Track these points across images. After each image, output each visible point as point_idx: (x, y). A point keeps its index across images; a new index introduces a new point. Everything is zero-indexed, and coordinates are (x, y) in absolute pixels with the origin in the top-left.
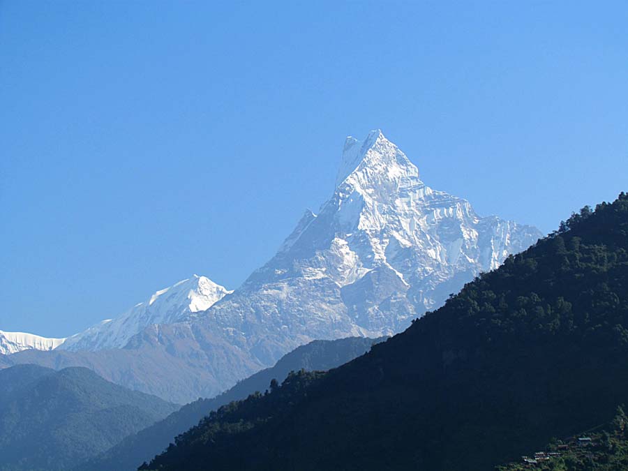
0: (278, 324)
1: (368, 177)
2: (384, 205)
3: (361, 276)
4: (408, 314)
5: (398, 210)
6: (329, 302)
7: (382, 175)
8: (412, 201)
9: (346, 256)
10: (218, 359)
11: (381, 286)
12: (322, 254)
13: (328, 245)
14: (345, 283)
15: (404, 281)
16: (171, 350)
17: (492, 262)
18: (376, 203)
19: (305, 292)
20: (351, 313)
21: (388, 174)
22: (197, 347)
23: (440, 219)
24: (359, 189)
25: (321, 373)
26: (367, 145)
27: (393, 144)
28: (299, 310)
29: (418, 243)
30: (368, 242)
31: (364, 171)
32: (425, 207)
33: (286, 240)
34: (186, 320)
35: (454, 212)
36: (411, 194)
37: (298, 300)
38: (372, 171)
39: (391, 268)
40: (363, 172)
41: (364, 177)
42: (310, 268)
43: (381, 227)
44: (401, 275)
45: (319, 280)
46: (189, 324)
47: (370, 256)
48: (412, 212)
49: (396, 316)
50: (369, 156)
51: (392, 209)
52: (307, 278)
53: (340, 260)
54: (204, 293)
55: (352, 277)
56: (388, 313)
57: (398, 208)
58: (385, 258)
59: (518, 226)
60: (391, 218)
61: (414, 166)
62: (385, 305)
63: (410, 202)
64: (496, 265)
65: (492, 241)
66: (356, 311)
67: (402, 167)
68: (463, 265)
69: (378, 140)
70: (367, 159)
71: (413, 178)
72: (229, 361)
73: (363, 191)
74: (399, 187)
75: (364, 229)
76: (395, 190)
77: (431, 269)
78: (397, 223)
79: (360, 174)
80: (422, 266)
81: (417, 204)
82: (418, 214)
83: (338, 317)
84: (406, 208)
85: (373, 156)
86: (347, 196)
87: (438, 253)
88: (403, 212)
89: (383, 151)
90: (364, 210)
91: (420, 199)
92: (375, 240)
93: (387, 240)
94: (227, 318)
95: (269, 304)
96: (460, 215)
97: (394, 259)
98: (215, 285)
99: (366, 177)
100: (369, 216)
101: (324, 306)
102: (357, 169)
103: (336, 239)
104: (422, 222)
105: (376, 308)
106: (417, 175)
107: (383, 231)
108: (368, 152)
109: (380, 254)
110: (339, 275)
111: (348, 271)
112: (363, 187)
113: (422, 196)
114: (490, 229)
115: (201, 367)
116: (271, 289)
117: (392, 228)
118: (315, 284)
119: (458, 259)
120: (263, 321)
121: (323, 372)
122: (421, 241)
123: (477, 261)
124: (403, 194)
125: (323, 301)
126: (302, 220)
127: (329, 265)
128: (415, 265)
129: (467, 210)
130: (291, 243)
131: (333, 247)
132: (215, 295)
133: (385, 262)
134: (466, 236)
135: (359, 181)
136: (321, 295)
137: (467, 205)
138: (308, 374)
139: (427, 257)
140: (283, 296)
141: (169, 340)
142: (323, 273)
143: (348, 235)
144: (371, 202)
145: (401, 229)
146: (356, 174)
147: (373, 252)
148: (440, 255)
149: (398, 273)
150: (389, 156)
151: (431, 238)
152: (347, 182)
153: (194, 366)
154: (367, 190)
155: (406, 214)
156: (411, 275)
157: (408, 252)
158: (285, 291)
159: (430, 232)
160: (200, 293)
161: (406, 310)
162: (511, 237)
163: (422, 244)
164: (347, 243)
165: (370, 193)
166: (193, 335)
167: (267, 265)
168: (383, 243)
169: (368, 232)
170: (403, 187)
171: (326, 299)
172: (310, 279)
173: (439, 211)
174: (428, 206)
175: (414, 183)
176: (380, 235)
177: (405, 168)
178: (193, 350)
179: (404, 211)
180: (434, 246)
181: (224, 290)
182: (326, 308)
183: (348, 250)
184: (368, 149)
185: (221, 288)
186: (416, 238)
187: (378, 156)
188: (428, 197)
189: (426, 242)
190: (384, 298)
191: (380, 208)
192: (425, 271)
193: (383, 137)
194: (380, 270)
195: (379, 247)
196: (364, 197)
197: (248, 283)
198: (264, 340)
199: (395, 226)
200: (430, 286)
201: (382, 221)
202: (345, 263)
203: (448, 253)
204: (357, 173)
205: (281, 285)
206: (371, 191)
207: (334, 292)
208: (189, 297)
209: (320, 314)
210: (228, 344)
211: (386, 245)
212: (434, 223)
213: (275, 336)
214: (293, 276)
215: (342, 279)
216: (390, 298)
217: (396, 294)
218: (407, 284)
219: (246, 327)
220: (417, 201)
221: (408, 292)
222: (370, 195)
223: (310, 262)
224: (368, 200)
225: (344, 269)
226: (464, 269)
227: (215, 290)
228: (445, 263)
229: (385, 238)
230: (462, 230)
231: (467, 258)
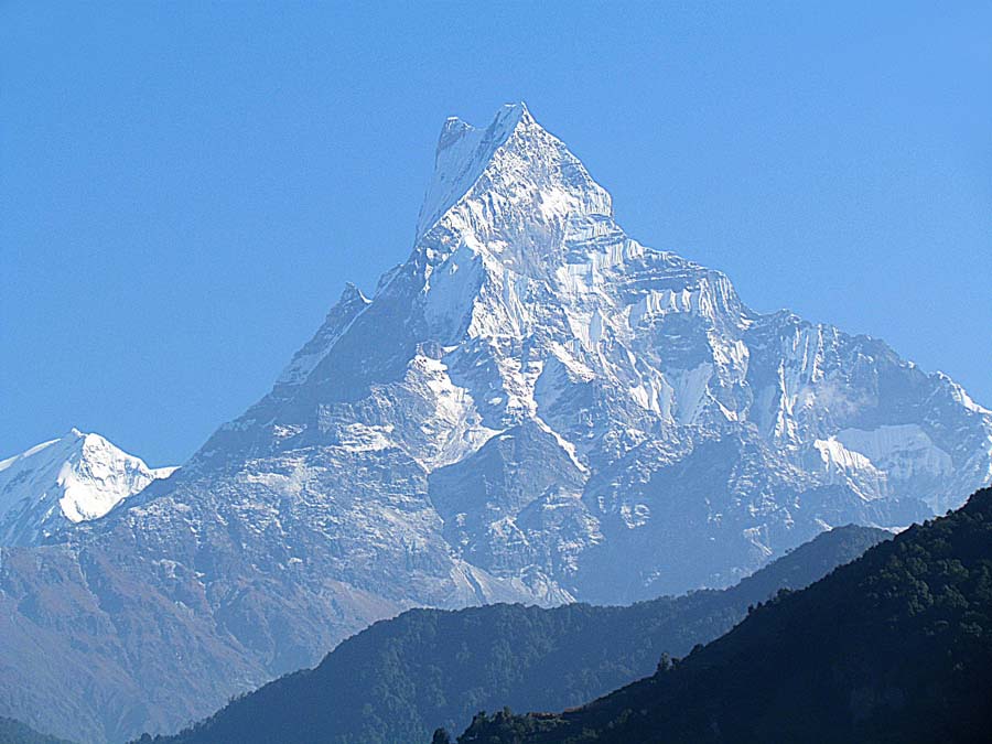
0: (280, 555)
1: (494, 214)
2: (531, 281)
3: (476, 448)
4: (586, 538)
5: (563, 294)
6: (401, 505)
7: (527, 209)
8: (595, 272)
9: (442, 399)
10: (139, 632)
11: (521, 472)
12: (387, 393)
13: (398, 372)
14: (437, 462)
15: (575, 459)
16: (30, 608)
17: (780, 418)
18: (511, 274)
19: (344, 481)
20: (451, 533)
21: (541, 207)
22: (92, 602)
23: (660, 316)
24: (470, 241)
25: (547, 717)
26: (494, 138)
27: (553, 138)
28: (329, 523)
29: (607, 371)
30: (494, 367)
31: (487, 199)
32: (626, 287)
33: (298, 355)
34: (65, 539)
35: (694, 302)
36: (593, 256)
37: (328, 500)
38: (502, 200)
39: (547, 429)
40: (483, 203)
41: (484, 212)
42: (358, 425)
43: (524, 331)
44: (569, 447)
45: (378, 453)
46: (74, 548)
47: (497, 400)
48: (595, 298)
49: (556, 543)
50: (498, 164)
51: (549, 289)
52: (349, 449)
53: (426, 406)
54: (96, 471)
55: (455, 447)
56: (538, 534)
57: (562, 289)
58: (533, 405)
59: (843, 337)
60: (546, 311)
61: (600, 189)
62: (532, 517)
63: (590, 275)
64: (790, 426)
65: (781, 370)
66: (464, 528)
67: (575, 192)
68: (713, 427)
69: (520, 127)
70: (493, 171)
71: (598, 218)
72: (165, 637)
73: (483, 246)
74: (566, 238)
75: (483, 336)
76: (557, 245)
77: (638, 433)
78: (561, 324)
79: (476, 207)
80: (619, 427)
81: (607, 279)
82: (609, 301)
83: (421, 542)
84: (582, 288)
85: (509, 165)
86: (445, 257)
87: (655, 396)
88: (573, 298)
89: (529, 154)
90: (483, 290)
91: (614, 268)
92: (511, 362)
93: (540, 365)
94: (163, 537)
95: (259, 507)
96: (707, 308)
97: (553, 408)
98: (123, 456)
99: (489, 213)
100: (494, 304)
101: (388, 515)
102: (468, 194)
103: (418, 358)
104: (620, 323)
105: (510, 522)
106: (607, 212)
107: (529, 343)
108: (497, 155)
109: (522, 396)
110: (423, 441)
111: (444, 435)
112: (481, 236)
113: (619, 261)
114: (777, 342)
115: (100, 650)
116: (264, 471)
117: (548, 335)
118: (368, 463)
119: (701, 410)
120: (244, 545)
121: (551, 717)
122: (614, 366)
123: (743, 417)
124: (575, 255)
125: (386, 503)
126: (335, 311)
127: (399, 418)
128: (601, 426)
129: (724, 296)
130: (309, 364)
131: (411, 377)
132: (121, 480)
133: (532, 414)
134: (720, 359)
135: (473, 223)
136: (382, 490)
137: (726, 286)
138: (518, 720)
139: (629, 404)
140: (293, 487)
141: (27, 588)
142: (388, 436)
143: (448, 349)
144: (499, 271)
145: (568, 338)
146: (467, 206)
147: (504, 392)
148: (659, 399)
149: (561, 442)
150: (543, 165)
151: (638, 361)
152: (444, 224)
153: (84, 649)
154: (490, 244)
155: (580, 303)
156: (592, 447)
157: (586, 393)
158: (298, 478)
159: (635, 347)
160: (86, 473)
161: (578, 528)
162: (826, 362)
163: (618, 374)
164: (445, 367)
165: (499, 250)
166: (84, 576)
167: (250, 414)
168: (528, 370)
169: (494, 343)
170: (574, 237)
171: (395, 499)
172: (358, 449)
173: (658, 296)
174: (632, 286)
175: (602, 229)
176: (522, 351)
177: (582, 193)
178: (84, 611)
179: (577, 293)
180: (646, 379)
181: (143, 467)
182: (392, 518)
183: (447, 384)
184: (495, 149)
185: (135, 462)
186: (604, 360)
187: (518, 163)
188: (633, 265)
189: (626, 367)
190: (529, 498)
191: (521, 287)
192: (626, 438)
193: (531, 120)
194: (522, 432)
195: (519, 378)
196: (484, 258)
197: (206, 454)
198: (246, 591)
199: (556, 330)
200: (635, 472)
201: (526, 317)
202: (439, 414)
203: (677, 396)
204: (469, 202)
205: (288, 461)
206: (498, 246)
207: (411, 481)
208: (60, 481)
209: (378, 533)
210: (164, 600)
211: (536, 376)
212: (646, 325)
213: (274, 582)
214: (316, 442)
215: (432, 452)
216: (542, 500)
217: (556, 492)
218: (582, 468)
219: (205, 559)
220: (609, 274)
221: (587, 488)
222: (498, 256)
223: (358, 410)
224: (492, 265)
225: (436, 428)
226: (715, 435)
227: (120, 466)
228: (670, 420)
229: (535, 359)
230: (712, 343)
231: (723, 408)
